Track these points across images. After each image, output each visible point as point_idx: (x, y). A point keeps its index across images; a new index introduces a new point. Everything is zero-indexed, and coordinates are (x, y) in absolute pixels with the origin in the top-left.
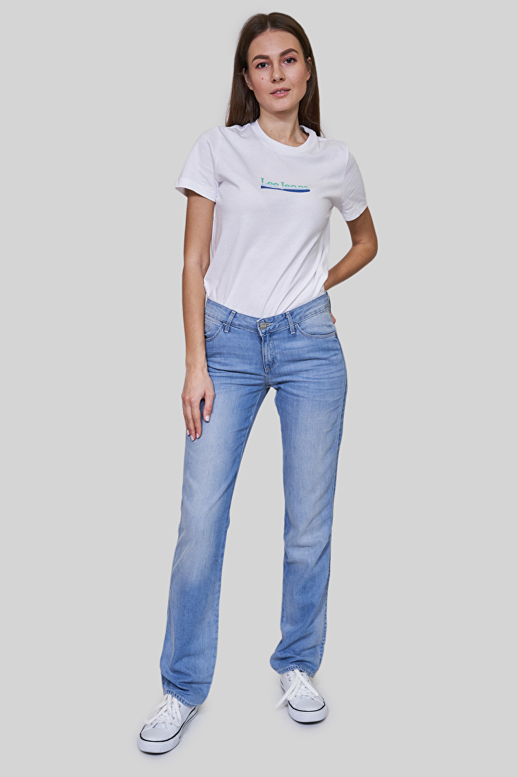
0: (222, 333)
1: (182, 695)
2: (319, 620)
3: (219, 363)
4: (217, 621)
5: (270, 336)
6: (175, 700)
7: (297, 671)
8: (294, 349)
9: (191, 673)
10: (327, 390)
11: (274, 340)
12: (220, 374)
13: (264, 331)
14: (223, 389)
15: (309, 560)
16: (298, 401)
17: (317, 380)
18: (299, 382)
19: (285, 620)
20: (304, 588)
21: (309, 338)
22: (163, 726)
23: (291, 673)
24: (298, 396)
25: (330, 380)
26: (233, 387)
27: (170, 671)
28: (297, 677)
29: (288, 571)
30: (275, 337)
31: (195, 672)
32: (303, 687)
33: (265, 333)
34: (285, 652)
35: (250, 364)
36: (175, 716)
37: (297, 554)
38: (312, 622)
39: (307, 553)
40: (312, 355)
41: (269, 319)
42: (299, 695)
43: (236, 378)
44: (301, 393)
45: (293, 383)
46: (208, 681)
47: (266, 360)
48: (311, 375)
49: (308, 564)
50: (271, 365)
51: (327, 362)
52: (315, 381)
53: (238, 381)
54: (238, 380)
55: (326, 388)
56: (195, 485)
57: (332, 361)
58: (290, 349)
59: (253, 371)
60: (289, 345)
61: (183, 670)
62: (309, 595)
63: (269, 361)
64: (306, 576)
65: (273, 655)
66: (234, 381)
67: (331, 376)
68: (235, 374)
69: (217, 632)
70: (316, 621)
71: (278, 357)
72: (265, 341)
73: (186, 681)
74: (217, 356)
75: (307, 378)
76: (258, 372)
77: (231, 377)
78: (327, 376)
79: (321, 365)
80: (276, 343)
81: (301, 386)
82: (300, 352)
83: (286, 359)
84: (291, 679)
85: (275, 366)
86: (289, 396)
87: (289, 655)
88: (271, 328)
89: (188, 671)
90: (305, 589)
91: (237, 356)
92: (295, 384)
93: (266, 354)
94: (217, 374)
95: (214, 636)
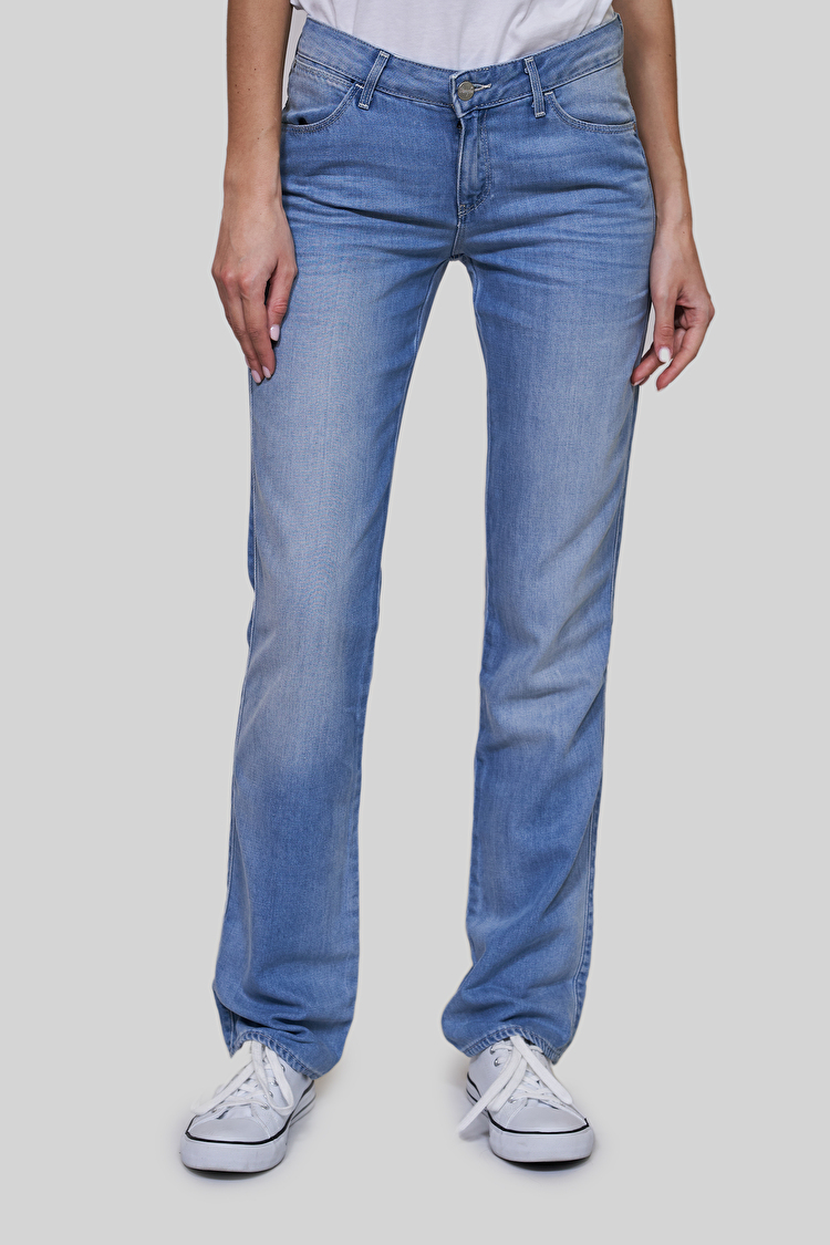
0: (351, 109)
1: (287, 1044)
2: (574, 898)
3: (340, 189)
4: (356, 869)
5: (481, 120)
6: (271, 1054)
7: (517, 1040)
8: (540, 157)
9: (302, 1000)
10: (622, 266)
11: (489, 130)
12: (340, 220)
13: (466, 105)
14: (350, 260)
15: (556, 731)
16: (546, 292)
17: (594, 239)
18: (546, 241)
19: (479, 907)
20: (540, 808)
21: (578, 129)
22: (247, 1112)
23: (500, 1047)
24: (545, 279)
25: (627, 241)
26: (376, 256)
27: (245, 997)
28: (516, 1055)
29: (490, 773)
30: (493, 122)
31: (311, 998)
32: (531, 1080)
33: (469, 111)
34: (486, 991)
35: (421, 196)
36: (274, 1090)
37: (517, 718)
38: (556, 902)
39: (548, 712)
40: (584, 174)
41: (481, 72)
42: (519, 1097)
43: (382, 231)
44: (554, 273)
45: (530, 249)
46: (345, 1017)
47: (466, 184)
48: (577, 224)
49: (551, 740)
50: (475, 197)
51: (619, 194)
52: (589, 239)
53: (386, 241)
54: (387, 238)
55: (619, 260)
56: (287, 519)
57: (631, 192)
58: (530, 156)
59: (427, 214)
60: (526, 146)
61: (281, 994)
62: (553, 828)
63: (471, 187)
64: (546, 775)
65: (453, 1001)
66: (375, 241)
67: (629, 230)
68: (378, 222)
69: (357, 895)
70: (566, 902)
71: (497, 177)
72: (467, 133)
73: (291, 1017)
74: (333, 170)
75: (566, 232)
76: (440, 217)
77: (369, 230)
78: (618, 230)
79: (605, 202)
80: (493, 138)
81: (552, 254)
82: (555, 166)
83: (516, 181)
84: (500, 1061)
85: (486, 200)
86: (523, 282)
87: (497, 997)
88: (485, 98)
89: (293, 997)
90: (541, 812)
91: (387, 173)
92: (537, 250)
93: (466, 168)
94: (333, 220)
95: (349, 906)
